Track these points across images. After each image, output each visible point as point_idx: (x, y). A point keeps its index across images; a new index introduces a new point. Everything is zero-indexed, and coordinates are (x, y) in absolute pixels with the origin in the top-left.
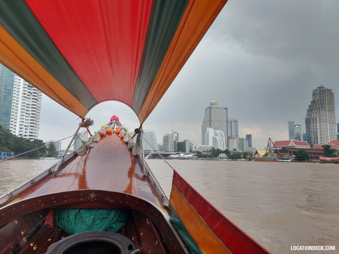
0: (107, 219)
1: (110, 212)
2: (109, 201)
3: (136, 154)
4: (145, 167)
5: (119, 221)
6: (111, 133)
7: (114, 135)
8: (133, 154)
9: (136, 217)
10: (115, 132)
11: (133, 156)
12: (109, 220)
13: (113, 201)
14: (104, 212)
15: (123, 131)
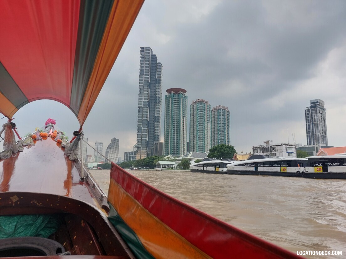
0: (32, 226)
1: (37, 217)
2: (36, 204)
3: (74, 158)
4: (83, 170)
5: (49, 227)
6: (46, 137)
7: (49, 139)
8: (70, 158)
9: (70, 221)
10: (50, 136)
11: (70, 160)
12: (35, 226)
13: (41, 204)
14: (30, 219)
15: (60, 135)
